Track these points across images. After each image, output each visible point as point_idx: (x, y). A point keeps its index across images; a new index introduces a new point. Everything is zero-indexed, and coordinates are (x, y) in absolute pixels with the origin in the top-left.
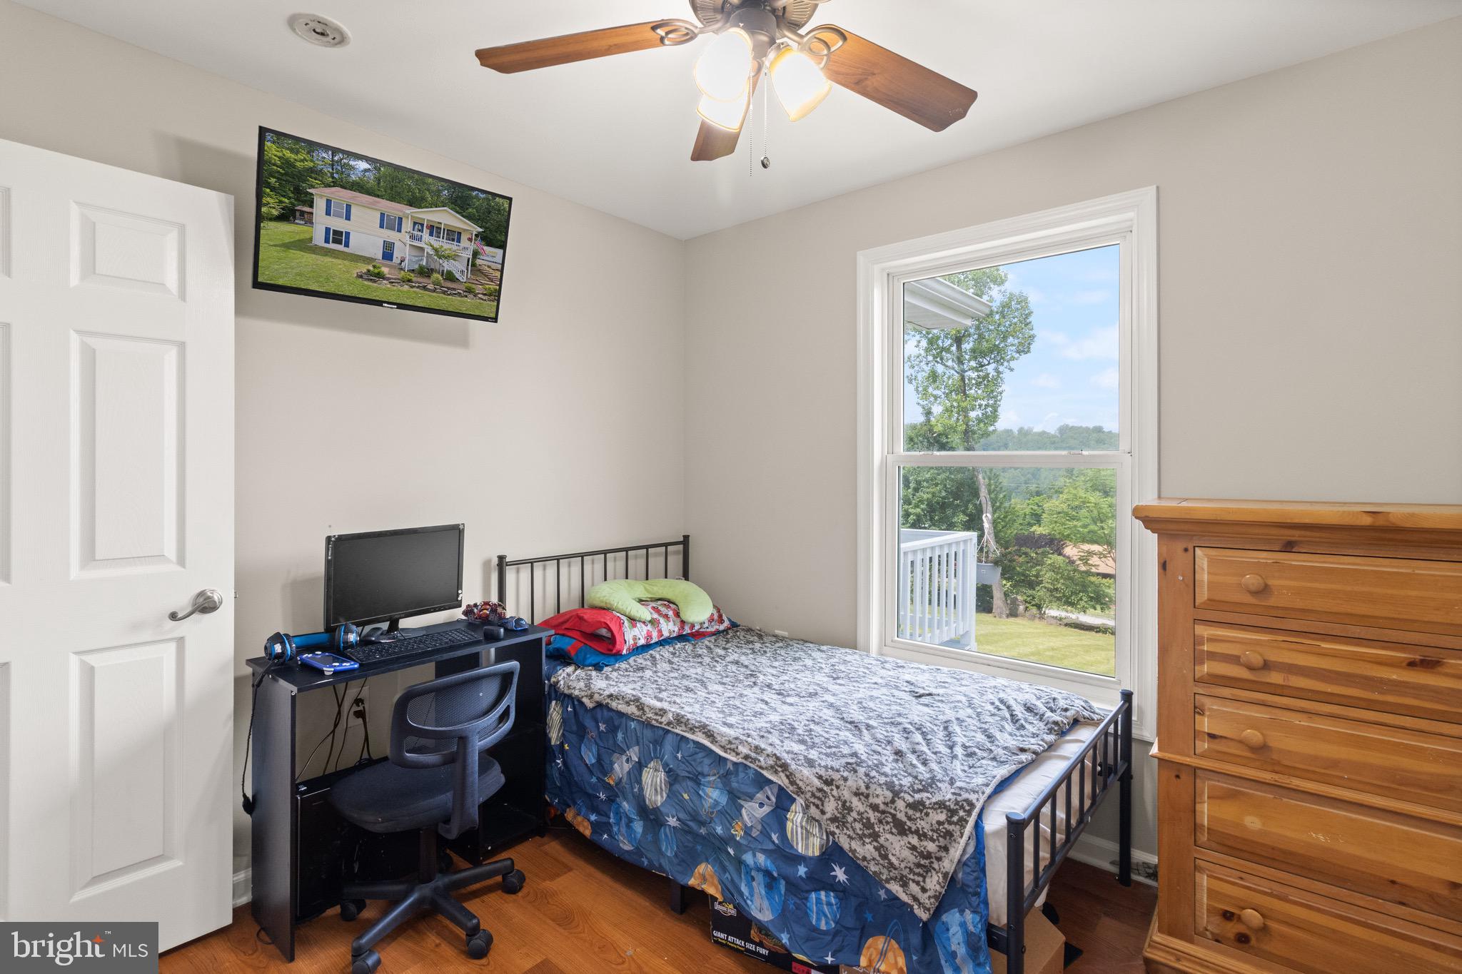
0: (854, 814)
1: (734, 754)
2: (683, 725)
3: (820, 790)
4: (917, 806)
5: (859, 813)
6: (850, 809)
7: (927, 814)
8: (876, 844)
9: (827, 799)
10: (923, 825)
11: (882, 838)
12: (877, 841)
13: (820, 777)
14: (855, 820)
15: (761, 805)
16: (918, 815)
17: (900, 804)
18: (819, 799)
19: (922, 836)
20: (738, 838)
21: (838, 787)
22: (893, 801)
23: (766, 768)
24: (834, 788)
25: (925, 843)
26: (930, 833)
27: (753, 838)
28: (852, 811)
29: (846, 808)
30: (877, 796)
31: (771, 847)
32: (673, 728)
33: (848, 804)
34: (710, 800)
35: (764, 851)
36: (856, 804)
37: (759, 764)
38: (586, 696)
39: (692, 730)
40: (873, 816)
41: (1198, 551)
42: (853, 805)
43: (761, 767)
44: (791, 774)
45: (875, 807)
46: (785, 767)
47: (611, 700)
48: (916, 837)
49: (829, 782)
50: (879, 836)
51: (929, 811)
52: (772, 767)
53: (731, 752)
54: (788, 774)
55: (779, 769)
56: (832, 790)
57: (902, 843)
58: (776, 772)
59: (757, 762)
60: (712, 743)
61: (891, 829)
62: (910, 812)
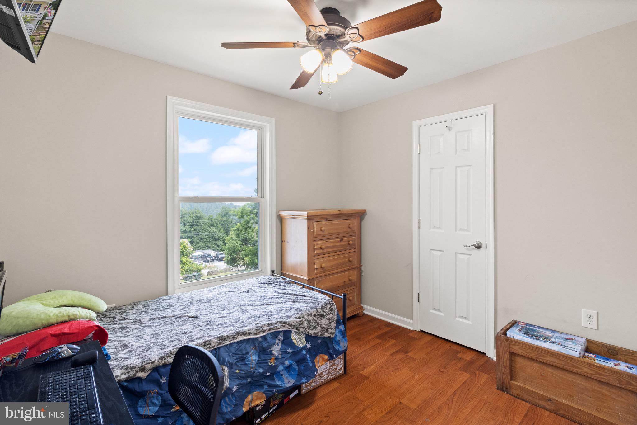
0: (312, 321)
1: (262, 333)
2: (227, 339)
3: (301, 321)
4: (323, 308)
5: (313, 320)
6: (310, 321)
7: (326, 308)
8: (320, 325)
9: (304, 323)
10: (327, 311)
11: (320, 323)
12: (319, 325)
13: (296, 318)
14: (312, 323)
15: (278, 345)
16: (325, 309)
17: (319, 310)
18: (302, 324)
19: (328, 314)
20: (274, 365)
21: (303, 317)
22: (317, 311)
23: (281, 327)
24: (302, 318)
25: (330, 316)
26: (329, 312)
27: (281, 358)
28: (311, 321)
29: (309, 321)
30: (313, 312)
31: (289, 355)
32: (223, 344)
33: (309, 320)
34: (254, 361)
35: (287, 359)
36: (311, 318)
37: (277, 328)
38: (137, 372)
39: (234, 337)
40: (315, 318)
41: (314, 223)
42: (310, 319)
43: (279, 328)
44: (289, 323)
45: (315, 316)
46: (285, 323)
47: (165, 359)
48: (327, 316)
49: (300, 318)
50: (319, 323)
51: (326, 307)
52: (282, 325)
53: (261, 333)
54: (288, 324)
55: (285, 324)
56: (302, 319)
57: (325, 320)
58: (284, 326)
59: (275, 328)
60: (249, 335)
61: (321, 318)
62: (323, 310)
